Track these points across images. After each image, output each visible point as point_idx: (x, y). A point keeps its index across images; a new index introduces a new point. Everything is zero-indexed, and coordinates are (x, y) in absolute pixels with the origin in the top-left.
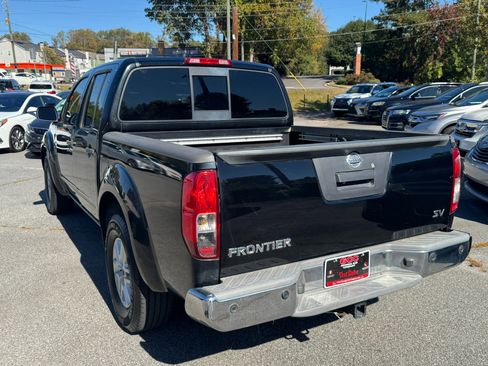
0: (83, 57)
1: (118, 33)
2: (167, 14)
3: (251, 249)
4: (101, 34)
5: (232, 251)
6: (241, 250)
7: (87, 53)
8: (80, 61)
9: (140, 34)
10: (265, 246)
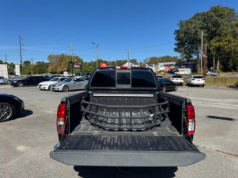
0: (152, 66)
1: (166, 57)
2: (182, 49)
4: (160, 58)
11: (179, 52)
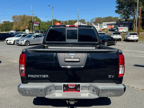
0: (97, 25)
1: (109, 18)
2: (122, 11)
3: (35, 76)
4: (104, 18)
5: (29, 76)
6: (32, 76)
7: (99, 24)
8: (96, 26)
9: (115, 18)
10: (39, 76)
11: (119, 14)
